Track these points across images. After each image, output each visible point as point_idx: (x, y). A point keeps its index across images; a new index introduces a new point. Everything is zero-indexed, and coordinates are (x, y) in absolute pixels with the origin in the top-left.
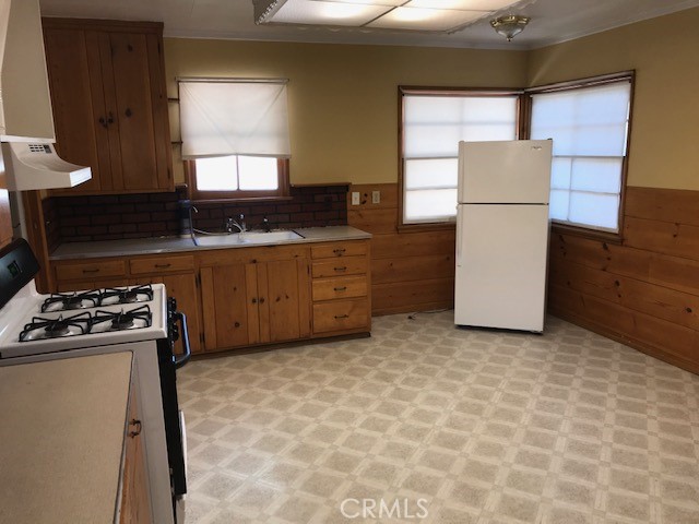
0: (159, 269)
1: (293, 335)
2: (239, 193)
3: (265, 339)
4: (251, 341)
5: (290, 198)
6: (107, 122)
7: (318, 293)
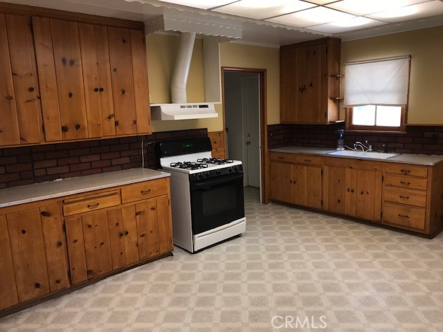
0: (306, 162)
1: (369, 217)
2: (375, 127)
3: (353, 214)
4: (346, 213)
5: (405, 133)
6: (302, 90)
7: (388, 196)
